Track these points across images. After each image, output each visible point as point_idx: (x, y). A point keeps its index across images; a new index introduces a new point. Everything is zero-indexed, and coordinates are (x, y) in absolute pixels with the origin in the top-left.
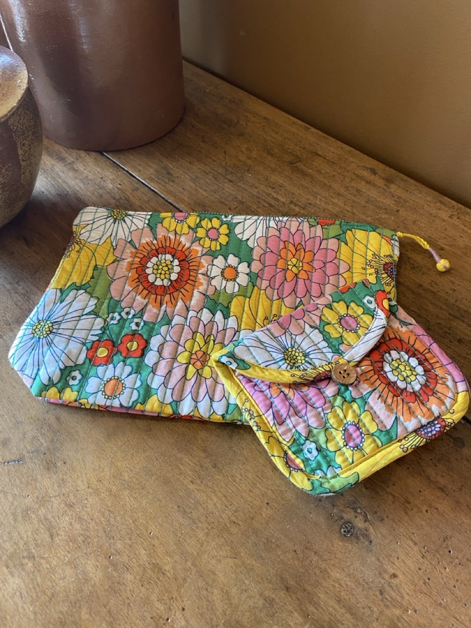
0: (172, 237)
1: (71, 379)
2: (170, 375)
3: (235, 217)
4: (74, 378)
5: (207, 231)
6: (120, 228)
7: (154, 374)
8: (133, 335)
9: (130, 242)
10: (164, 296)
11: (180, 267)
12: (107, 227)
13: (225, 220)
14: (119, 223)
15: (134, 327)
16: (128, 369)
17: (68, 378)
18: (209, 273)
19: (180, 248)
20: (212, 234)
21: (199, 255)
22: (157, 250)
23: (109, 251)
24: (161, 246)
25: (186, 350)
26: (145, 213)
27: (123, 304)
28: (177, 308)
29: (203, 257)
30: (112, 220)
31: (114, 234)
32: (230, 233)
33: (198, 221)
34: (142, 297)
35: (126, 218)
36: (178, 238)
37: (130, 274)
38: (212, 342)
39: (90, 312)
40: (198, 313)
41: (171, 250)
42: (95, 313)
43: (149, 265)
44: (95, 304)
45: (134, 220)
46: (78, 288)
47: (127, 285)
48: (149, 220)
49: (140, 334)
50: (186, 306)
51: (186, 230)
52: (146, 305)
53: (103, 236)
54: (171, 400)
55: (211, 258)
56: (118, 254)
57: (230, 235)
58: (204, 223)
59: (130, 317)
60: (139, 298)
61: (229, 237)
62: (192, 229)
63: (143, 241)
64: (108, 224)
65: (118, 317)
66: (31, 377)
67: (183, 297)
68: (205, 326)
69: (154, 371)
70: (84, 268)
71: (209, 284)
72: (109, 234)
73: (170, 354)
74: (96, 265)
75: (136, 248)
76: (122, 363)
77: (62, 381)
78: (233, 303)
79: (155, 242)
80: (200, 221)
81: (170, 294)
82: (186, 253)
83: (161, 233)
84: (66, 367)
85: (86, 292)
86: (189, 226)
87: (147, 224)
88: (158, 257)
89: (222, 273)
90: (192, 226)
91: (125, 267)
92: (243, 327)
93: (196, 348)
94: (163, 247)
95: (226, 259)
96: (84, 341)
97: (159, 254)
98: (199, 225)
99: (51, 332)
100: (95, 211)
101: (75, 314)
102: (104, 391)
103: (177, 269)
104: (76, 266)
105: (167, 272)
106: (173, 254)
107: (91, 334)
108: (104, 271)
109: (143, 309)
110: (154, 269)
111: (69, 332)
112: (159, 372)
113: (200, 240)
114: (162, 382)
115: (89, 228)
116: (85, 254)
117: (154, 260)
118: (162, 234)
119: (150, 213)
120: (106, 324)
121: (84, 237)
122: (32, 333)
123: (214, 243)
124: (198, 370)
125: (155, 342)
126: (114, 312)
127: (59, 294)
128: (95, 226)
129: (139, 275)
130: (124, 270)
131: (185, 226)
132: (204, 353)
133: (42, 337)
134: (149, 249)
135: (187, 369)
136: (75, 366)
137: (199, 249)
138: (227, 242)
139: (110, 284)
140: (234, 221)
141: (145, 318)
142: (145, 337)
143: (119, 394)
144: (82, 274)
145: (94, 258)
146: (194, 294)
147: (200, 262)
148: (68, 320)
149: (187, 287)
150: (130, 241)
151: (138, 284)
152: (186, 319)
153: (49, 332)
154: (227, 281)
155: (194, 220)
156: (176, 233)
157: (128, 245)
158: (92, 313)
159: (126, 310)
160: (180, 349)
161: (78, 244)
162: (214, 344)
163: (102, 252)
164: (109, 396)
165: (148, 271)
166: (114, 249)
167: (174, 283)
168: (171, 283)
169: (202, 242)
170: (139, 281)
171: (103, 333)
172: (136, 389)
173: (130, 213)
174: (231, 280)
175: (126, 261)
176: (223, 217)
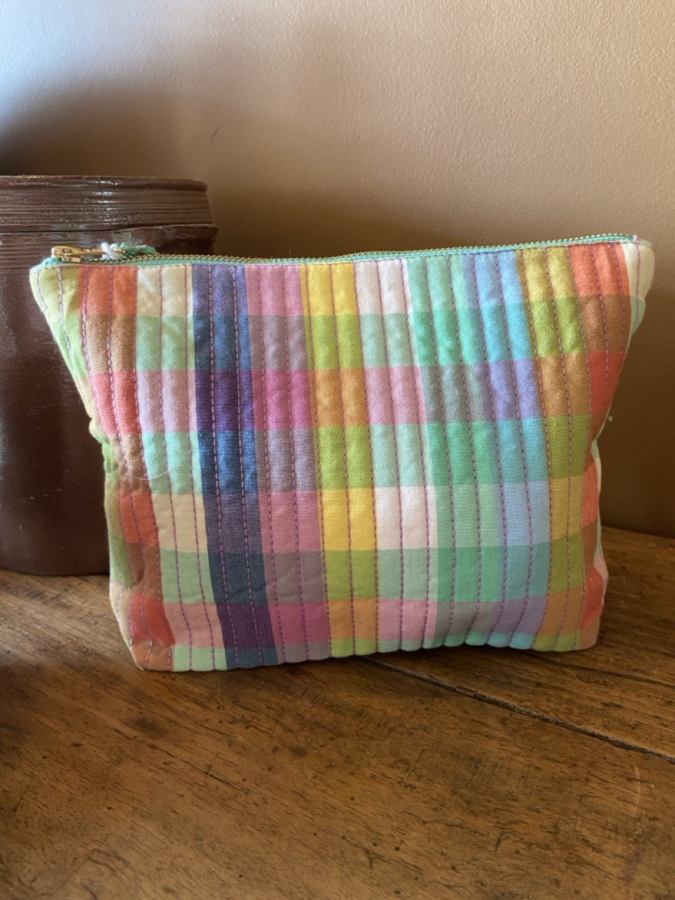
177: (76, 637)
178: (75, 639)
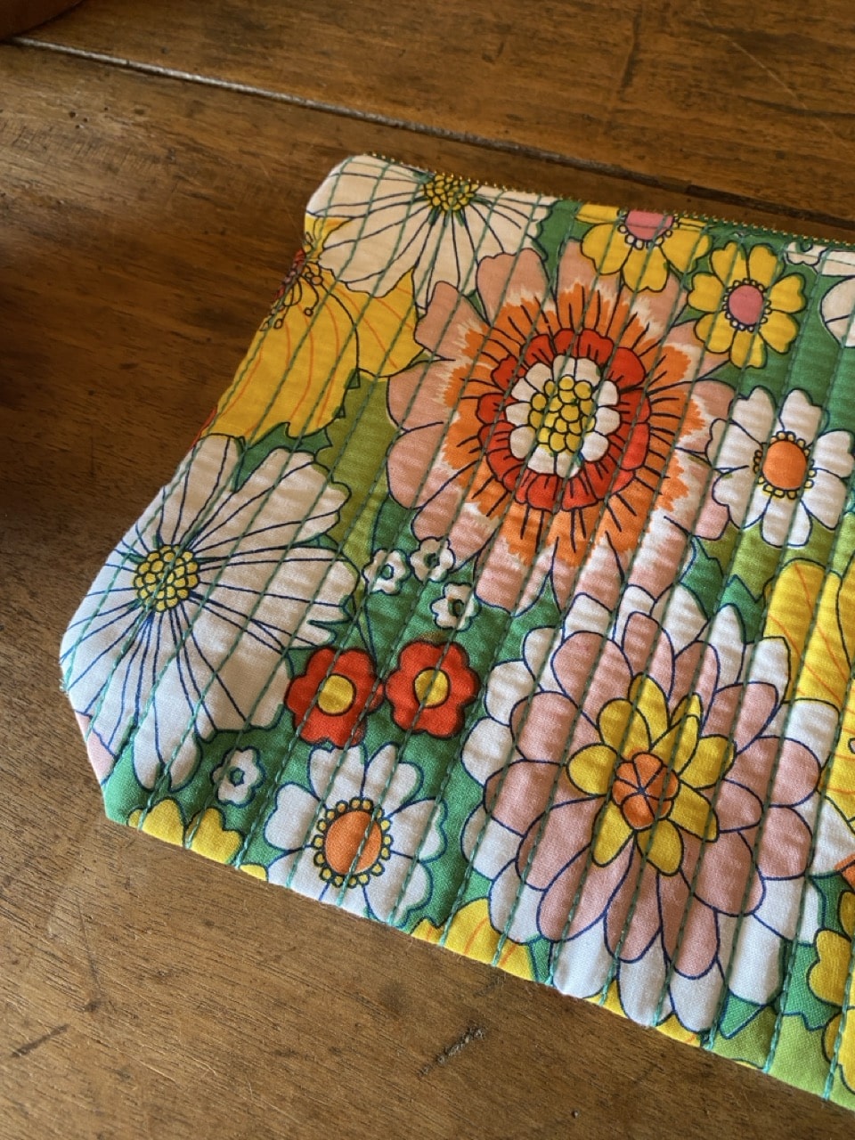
0: (609, 297)
1: (226, 781)
2: (541, 832)
3: (833, 255)
4: (235, 778)
5: (728, 292)
6: (447, 244)
7: (490, 815)
8: (439, 645)
9: (469, 298)
10: (553, 514)
11: (620, 413)
12: (408, 234)
13: (796, 258)
14: (444, 225)
15: (444, 618)
16: (406, 779)
17: (217, 774)
18: (712, 450)
19: (627, 342)
20: (744, 302)
21: (689, 375)
22: (551, 338)
23: (404, 321)
24: (566, 325)
25: (603, 743)
26: (533, 198)
27: (423, 527)
28: (591, 566)
29: (699, 387)
30: (426, 212)
31: (424, 264)
32: (804, 309)
33: (702, 249)
34: (481, 508)
35: (468, 210)
36: (625, 302)
37: (456, 418)
38: (691, 726)
39: (317, 537)
40: (656, 602)
41: (596, 344)
42: (332, 543)
43: (521, 391)
44: (338, 512)
45: (495, 221)
46: (294, 446)
47: (441, 455)
48: (541, 225)
49: (460, 648)
50: (619, 566)
51: (656, 276)
52: (491, 539)
53: (391, 262)
54: (534, 933)
55: (730, 394)
56: (428, 336)
57: (804, 318)
58: (721, 260)
59: (438, 572)
60: (471, 508)
61: (798, 324)
62: (679, 276)
63: (514, 299)
64: (412, 225)
65: (400, 572)
66: (107, 748)
67: (614, 532)
68: (674, 658)
69: (488, 801)
70: (320, 374)
71: (706, 494)
72: (409, 259)
73: (549, 747)
74: (358, 370)
75: (486, 321)
76: (389, 749)
77: (198, 782)
78: (781, 585)
79: (549, 307)
80: (711, 251)
81: (572, 511)
82: (647, 361)
83: (573, 277)
84: (217, 732)
85: (314, 462)
86: (669, 262)
87: (535, 240)
88: (551, 366)
89: (759, 457)
90: (681, 262)
91: (444, 388)
92: (804, 686)
93: (637, 742)
94: (572, 329)
95: (777, 407)
96: (285, 640)
97: (555, 355)
98: (701, 266)
99: (191, 593)
100: (378, 172)
101: (273, 537)
102: (321, 851)
103: (607, 420)
104: (297, 365)
105: (575, 428)
106: (601, 360)
107: (309, 617)
108: (379, 393)
109: (479, 553)
110: (533, 409)
111: (241, 603)
112: (504, 813)
113: (698, 320)
114: (512, 855)
115: (351, 230)
116: (332, 322)
117: (539, 374)
118: (577, 280)
119: (548, 201)
120: (361, 587)
121: (331, 261)
122: (135, 588)
123: (744, 336)
124: (635, 833)
125: (504, 689)
126: (389, 548)
127: (233, 456)
128: (373, 224)
129: (485, 425)
130: (440, 400)
131: (657, 262)
132: (663, 765)
133: (160, 606)
134: (525, 328)
135: (597, 820)
136: (245, 732)
137: (691, 351)
138: (791, 345)
139: (391, 445)
140: (827, 270)
141: (482, 588)
142: (474, 660)
143: (369, 872)
144: (312, 396)
145: (353, 342)
146: (652, 526)
147: (687, 404)
148: (247, 558)
149: (635, 493)
150: (472, 294)
151: (475, 456)
152: (614, 612)
153: (182, 594)
154: (773, 493)
155: (690, 245)
156: (622, 285)
157: (465, 307)
158: (324, 541)
159: (427, 549)
160: (583, 733)
161: (311, 284)
162: (699, 737)
163: (382, 320)
164: (334, 874)
165: (516, 414)
166: (419, 318)
167: (591, 468)
168: (582, 469)
169: (702, 328)
170: (480, 448)
171: (349, 620)
172: (423, 863)
173: (487, 191)
174: (786, 492)
175: (451, 366)
176: (792, 247)
177: (27, 182)
178: (27, 186)
